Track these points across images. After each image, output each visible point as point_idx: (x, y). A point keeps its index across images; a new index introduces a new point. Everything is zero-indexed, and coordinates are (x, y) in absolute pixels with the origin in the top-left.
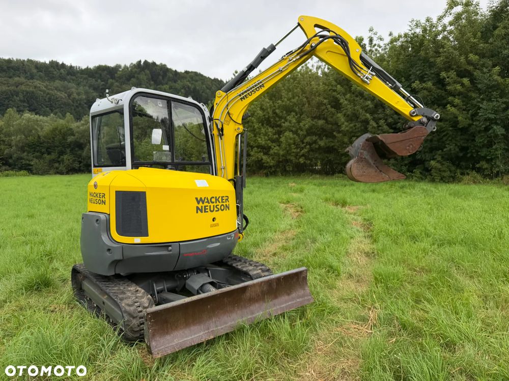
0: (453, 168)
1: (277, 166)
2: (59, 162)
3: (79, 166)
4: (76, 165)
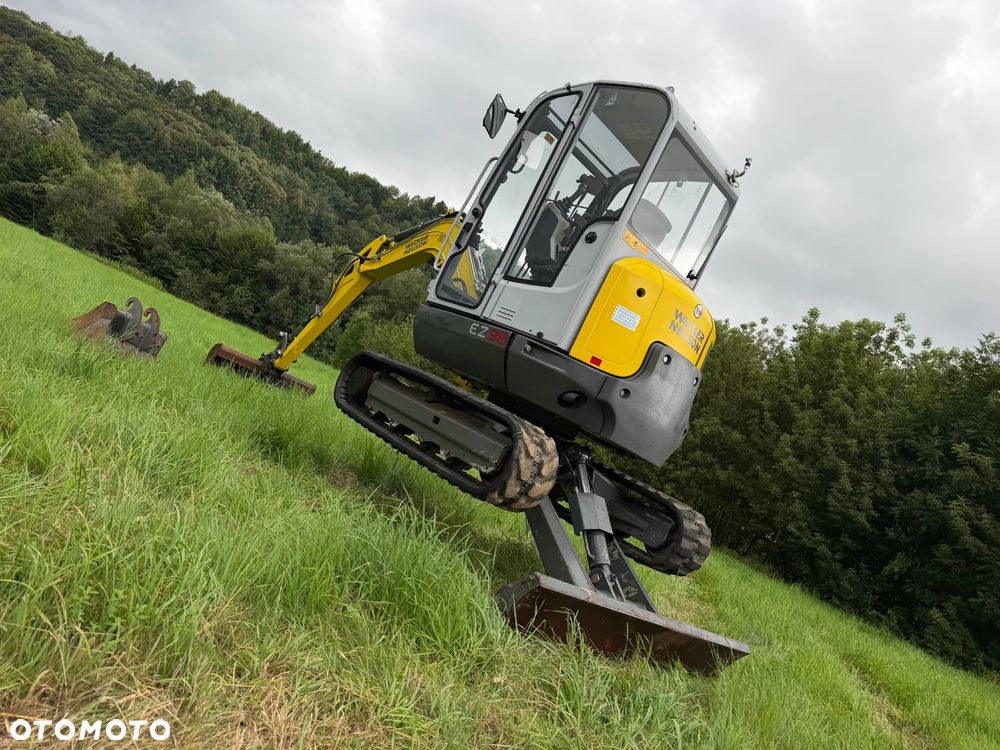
0: (972, 644)
2: (223, 291)
3: (251, 314)
4: (249, 312)
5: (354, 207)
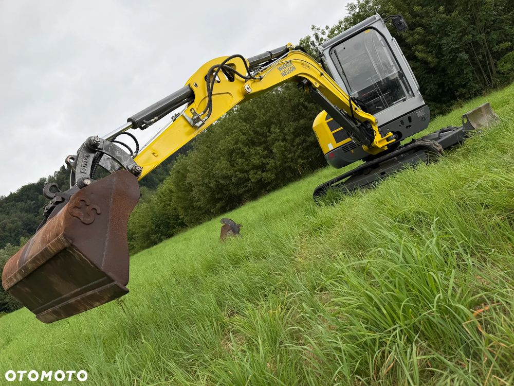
5: (34, 204)
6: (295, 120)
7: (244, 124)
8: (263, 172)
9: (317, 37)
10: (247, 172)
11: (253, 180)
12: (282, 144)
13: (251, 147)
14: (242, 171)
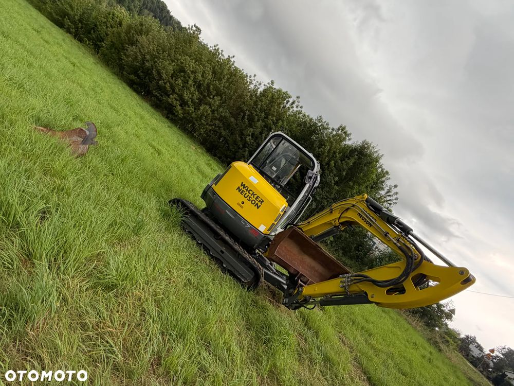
1: (181, 119)
6: (231, 113)
7: (211, 73)
8: (181, 105)
9: (293, 103)
10: (174, 91)
11: (169, 100)
12: (209, 112)
13: (195, 86)
14: (172, 87)
